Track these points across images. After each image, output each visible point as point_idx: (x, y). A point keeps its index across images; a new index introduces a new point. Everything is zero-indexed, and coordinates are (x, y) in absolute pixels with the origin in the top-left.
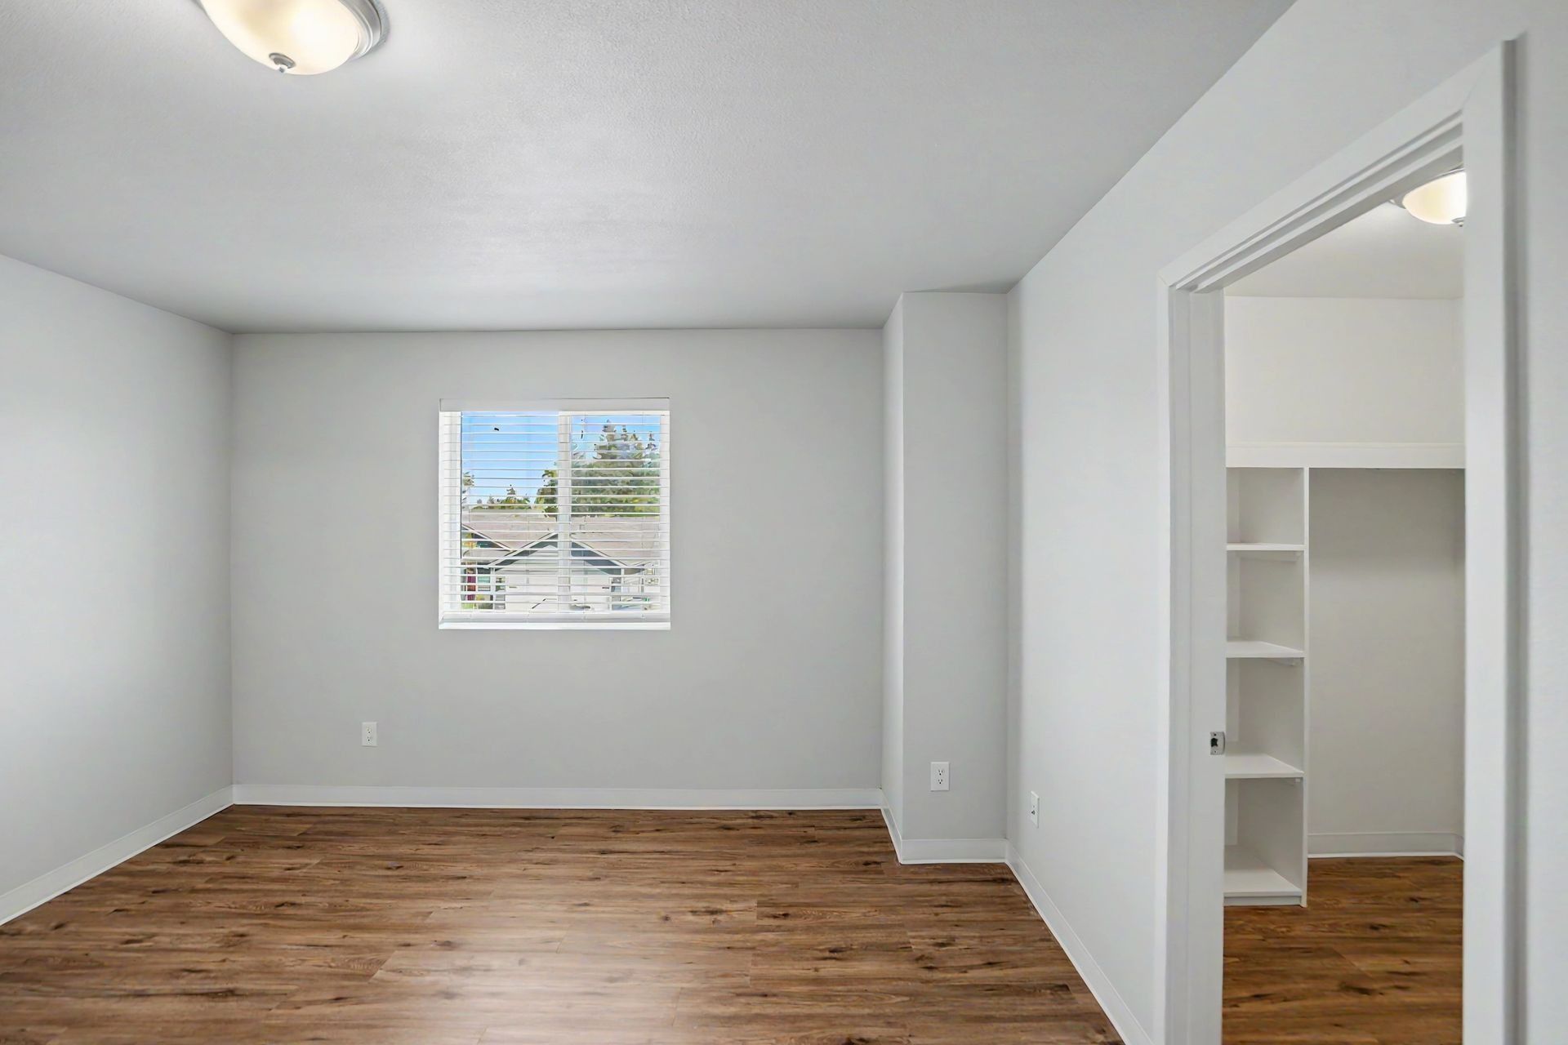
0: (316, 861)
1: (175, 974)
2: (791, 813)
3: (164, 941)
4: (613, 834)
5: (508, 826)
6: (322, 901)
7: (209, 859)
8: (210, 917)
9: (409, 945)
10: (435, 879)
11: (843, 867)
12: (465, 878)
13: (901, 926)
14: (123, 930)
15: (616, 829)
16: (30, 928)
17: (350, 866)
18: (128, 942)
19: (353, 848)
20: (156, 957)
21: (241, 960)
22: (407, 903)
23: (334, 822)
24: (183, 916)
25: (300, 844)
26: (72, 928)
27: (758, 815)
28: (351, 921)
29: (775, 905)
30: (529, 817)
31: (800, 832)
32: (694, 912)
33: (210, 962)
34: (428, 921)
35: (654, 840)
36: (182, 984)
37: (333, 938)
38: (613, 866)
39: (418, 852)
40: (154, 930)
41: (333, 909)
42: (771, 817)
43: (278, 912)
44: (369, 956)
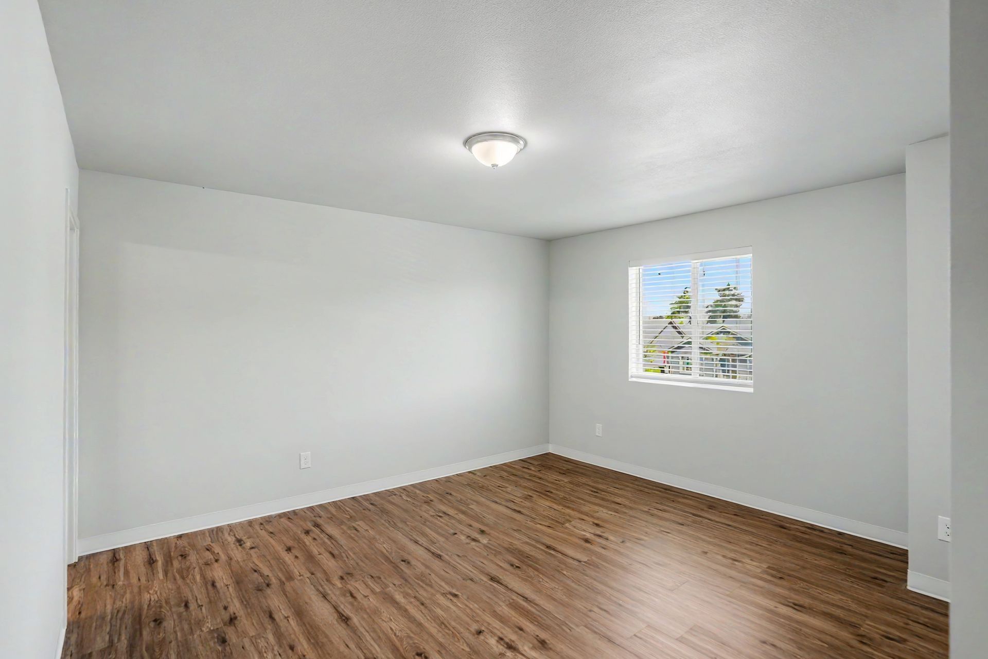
0: (566, 480)
1: (507, 501)
2: (840, 534)
3: (509, 490)
4: (707, 509)
5: (655, 490)
6: (562, 494)
7: (533, 469)
8: (525, 487)
9: (583, 520)
10: (608, 500)
11: (851, 573)
12: (620, 504)
13: (866, 617)
14: (500, 483)
15: (711, 507)
16: (478, 474)
17: (578, 485)
18: (499, 486)
19: (583, 480)
20: (504, 493)
21: (528, 504)
22: (590, 505)
23: (580, 468)
24: (517, 485)
25: (564, 473)
26: (488, 477)
27: (812, 528)
28: (568, 505)
29: (780, 572)
30: (667, 489)
31: (838, 545)
32: (724, 556)
33: (517, 500)
34: (595, 514)
35: (731, 520)
36: (509, 504)
37: (560, 508)
38: (694, 522)
39: (608, 489)
40: (507, 485)
41: (564, 498)
42: (822, 531)
43: (546, 494)
44: (568, 518)
